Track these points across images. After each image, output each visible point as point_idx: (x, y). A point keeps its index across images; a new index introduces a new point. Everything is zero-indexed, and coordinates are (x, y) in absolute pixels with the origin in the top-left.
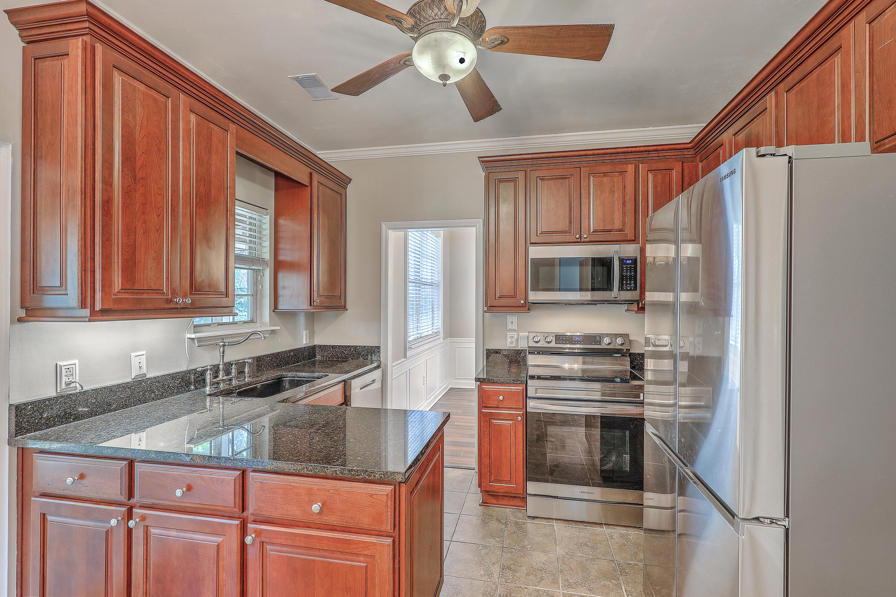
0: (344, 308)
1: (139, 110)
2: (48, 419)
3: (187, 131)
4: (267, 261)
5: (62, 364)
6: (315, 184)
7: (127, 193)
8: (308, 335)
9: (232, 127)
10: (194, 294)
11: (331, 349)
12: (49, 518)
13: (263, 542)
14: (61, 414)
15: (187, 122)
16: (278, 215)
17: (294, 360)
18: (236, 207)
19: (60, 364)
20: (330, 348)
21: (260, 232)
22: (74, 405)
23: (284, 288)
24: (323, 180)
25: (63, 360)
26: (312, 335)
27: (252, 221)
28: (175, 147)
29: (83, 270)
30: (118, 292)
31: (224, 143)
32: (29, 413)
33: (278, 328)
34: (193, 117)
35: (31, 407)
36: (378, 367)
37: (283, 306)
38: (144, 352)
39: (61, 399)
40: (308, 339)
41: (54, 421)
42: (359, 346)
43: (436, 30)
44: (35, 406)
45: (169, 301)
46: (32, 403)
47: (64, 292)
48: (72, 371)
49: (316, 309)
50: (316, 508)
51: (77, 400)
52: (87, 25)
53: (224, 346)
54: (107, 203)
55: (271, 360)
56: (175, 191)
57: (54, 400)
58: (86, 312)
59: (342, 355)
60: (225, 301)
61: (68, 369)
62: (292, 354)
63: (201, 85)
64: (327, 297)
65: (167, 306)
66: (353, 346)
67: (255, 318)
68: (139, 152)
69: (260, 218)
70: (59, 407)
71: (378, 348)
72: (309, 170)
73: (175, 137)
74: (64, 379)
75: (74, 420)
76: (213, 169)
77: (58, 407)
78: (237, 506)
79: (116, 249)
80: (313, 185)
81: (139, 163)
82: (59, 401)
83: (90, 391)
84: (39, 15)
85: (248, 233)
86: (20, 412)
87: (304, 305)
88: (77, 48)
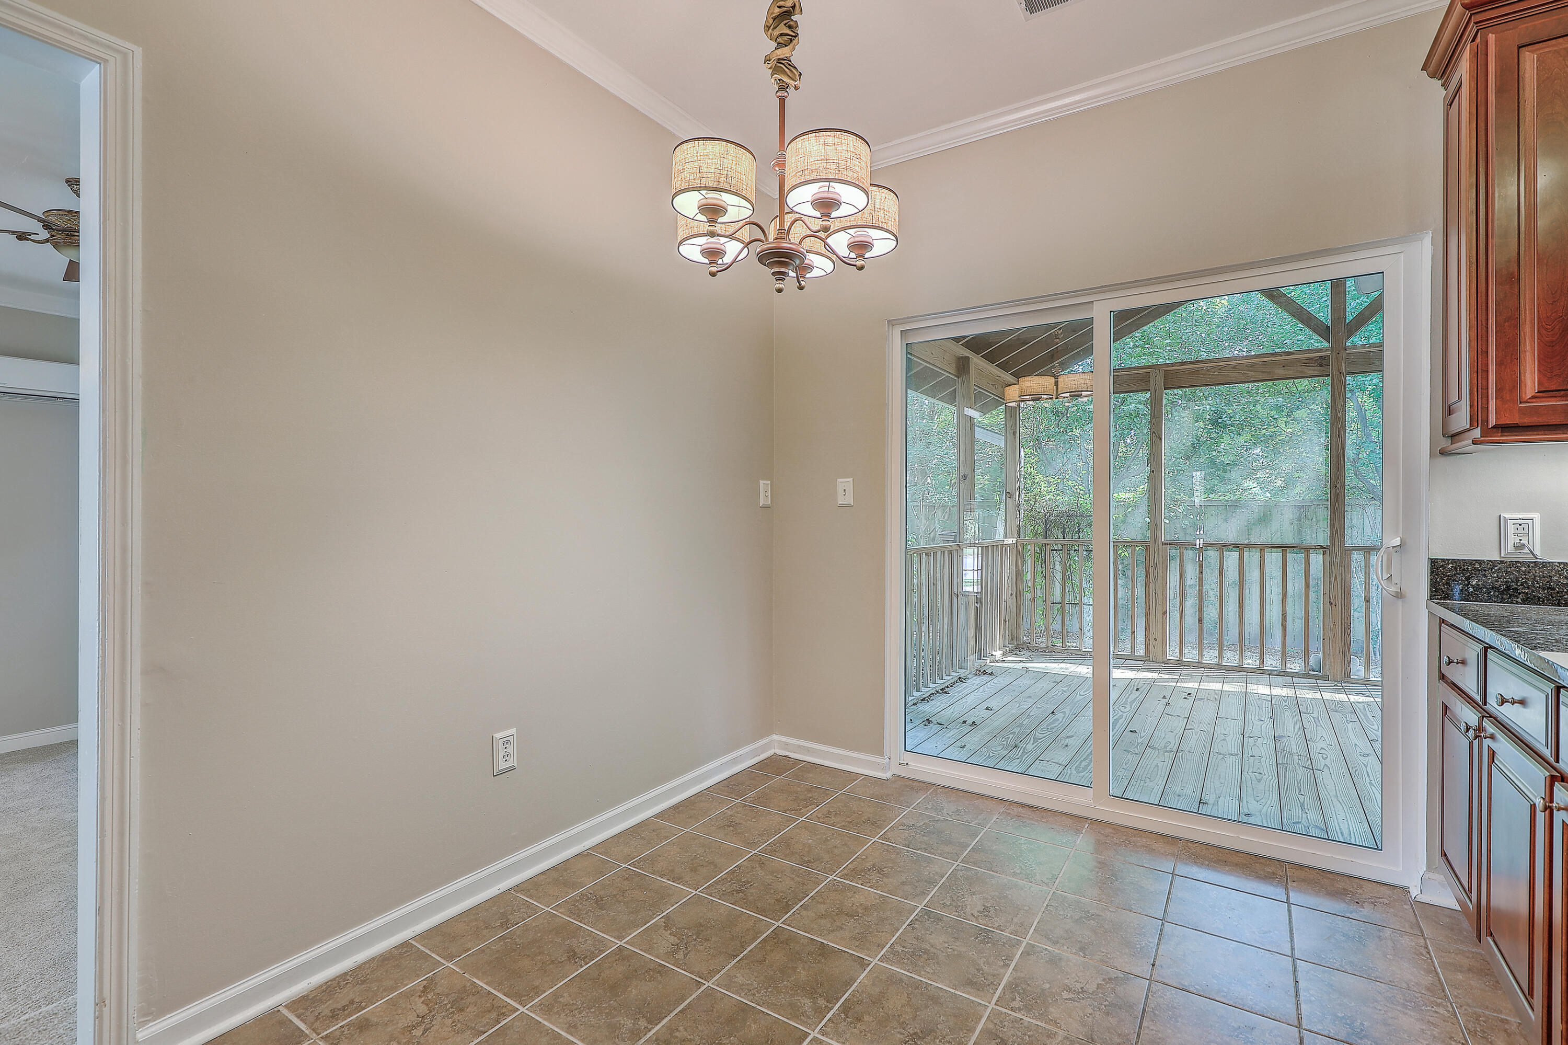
2: (1477, 588)
5: (1507, 516)
14: (1500, 586)
19: (1505, 516)
22: (1523, 579)
30: (1533, 397)
32: (1449, 574)
35: (1452, 567)
39: (1500, 566)
41: (1488, 593)
44: (1459, 566)
46: (1454, 561)
48: (1526, 529)
51: (1529, 573)
57: (1488, 564)
58: (1478, 433)
61: (1520, 525)
70: (1497, 575)
74: (1514, 540)
75: (1524, 601)
77: (1495, 575)
82: (1496, 568)
83: (1557, 564)
86: (1437, 569)
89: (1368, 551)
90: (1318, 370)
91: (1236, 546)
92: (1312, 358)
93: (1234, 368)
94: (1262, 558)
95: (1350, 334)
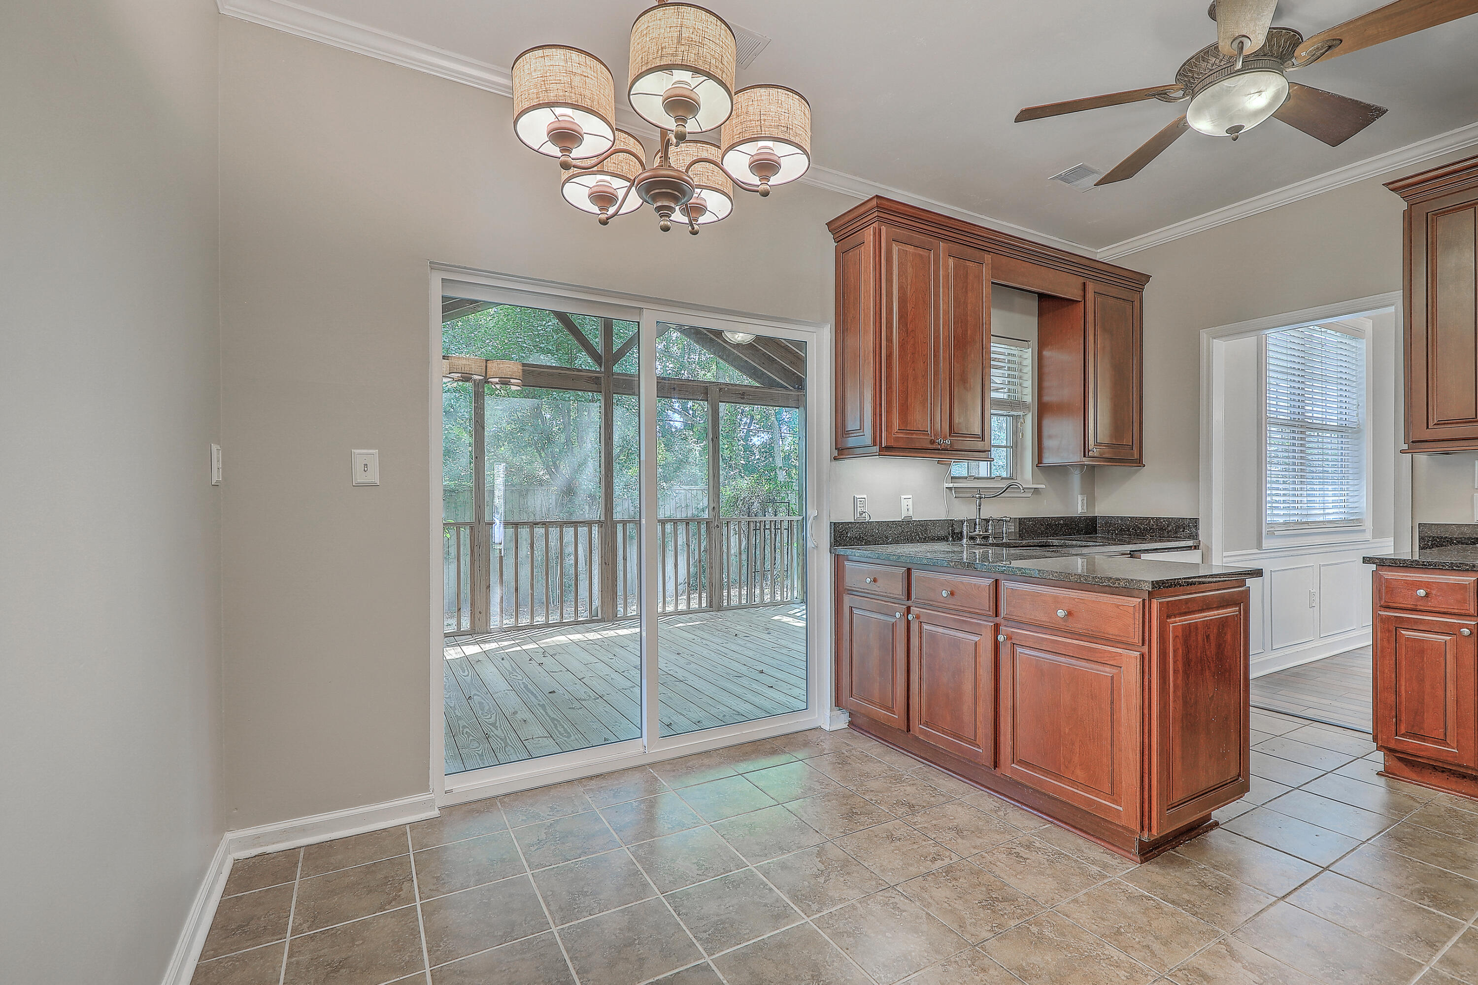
0: (1139, 462)
1: (910, 270)
2: (850, 538)
3: (947, 276)
4: (1030, 404)
5: (856, 497)
6: (1090, 295)
7: (902, 346)
8: (1085, 501)
9: (988, 258)
10: (953, 436)
11: (1120, 522)
12: (855, 611)
13: (1014, 644)
14: (857, 536)
15: (946, 267)
16: (1042, 344)
17: (1065, 531)
18: (992, 344)
20: (1118, 521)
21: (1021, 371)
22: (865, 531)
23: (1050, 437)
24: (1101, 288)
25: (857, 494)
26: (1091, 501)
27: (1010, 358)
28: (937, 295)
29: (875, 414)
30: (897, 431)
31: (979, 277)
32: (841, 530)
33: (1043, 486)
34: (951, 261)
35: (842, 526)
36: (1196, 547)
37: (1049, 459)
38: (911, 496)
40: (1085, 507)
41: (854, 539)
42: (1164, 518)
43: (1214, 83)
44: (845, 526)
45: (932, 442)
46: (842, 523)
47: (862, 434)
48: (864, 503)
49: (1092, 461)
50: (1061, 613)
51: (867, 527)
52: (876, 214)
53: (980, 498)
54: (889, 356)
55: (1034, 525)
56: (937, 338)
57: (853, 524)
58: (876, 449)
59: (1136, 530)
60: (980, 445)
61: (862, 500)
62: (1062, 522)
63: (959, 226)
64: (1109, 446)
65: (931, 446)
66: (1153, 518)
67: (1014, 475)
68: (909, 309)
69: (1020, 353)
70: (856, 530)
71: (1195, 521)
72: (1082, 280)
73: (937, 286)
74: (859, 510)
75: (865, 544)
76: (969, 307)
78: (991, 610)
79: (895, 395)
80: (1087, 299)
81: (910, 317)
82: (856, 526)
83: (875, 522)
84: (847, 219)
85: (1006, 373)
86: (836, 528)
87: (1076, 457)
88: (870, 235)
89: (624, 523)
90: (595, 387)
91: (544, 524)
92: (591, 377)
93: (539, 374)
94: (561, 532)
95: (615, 361)
